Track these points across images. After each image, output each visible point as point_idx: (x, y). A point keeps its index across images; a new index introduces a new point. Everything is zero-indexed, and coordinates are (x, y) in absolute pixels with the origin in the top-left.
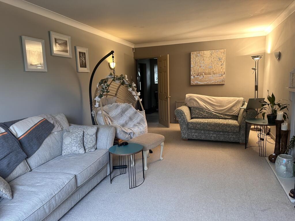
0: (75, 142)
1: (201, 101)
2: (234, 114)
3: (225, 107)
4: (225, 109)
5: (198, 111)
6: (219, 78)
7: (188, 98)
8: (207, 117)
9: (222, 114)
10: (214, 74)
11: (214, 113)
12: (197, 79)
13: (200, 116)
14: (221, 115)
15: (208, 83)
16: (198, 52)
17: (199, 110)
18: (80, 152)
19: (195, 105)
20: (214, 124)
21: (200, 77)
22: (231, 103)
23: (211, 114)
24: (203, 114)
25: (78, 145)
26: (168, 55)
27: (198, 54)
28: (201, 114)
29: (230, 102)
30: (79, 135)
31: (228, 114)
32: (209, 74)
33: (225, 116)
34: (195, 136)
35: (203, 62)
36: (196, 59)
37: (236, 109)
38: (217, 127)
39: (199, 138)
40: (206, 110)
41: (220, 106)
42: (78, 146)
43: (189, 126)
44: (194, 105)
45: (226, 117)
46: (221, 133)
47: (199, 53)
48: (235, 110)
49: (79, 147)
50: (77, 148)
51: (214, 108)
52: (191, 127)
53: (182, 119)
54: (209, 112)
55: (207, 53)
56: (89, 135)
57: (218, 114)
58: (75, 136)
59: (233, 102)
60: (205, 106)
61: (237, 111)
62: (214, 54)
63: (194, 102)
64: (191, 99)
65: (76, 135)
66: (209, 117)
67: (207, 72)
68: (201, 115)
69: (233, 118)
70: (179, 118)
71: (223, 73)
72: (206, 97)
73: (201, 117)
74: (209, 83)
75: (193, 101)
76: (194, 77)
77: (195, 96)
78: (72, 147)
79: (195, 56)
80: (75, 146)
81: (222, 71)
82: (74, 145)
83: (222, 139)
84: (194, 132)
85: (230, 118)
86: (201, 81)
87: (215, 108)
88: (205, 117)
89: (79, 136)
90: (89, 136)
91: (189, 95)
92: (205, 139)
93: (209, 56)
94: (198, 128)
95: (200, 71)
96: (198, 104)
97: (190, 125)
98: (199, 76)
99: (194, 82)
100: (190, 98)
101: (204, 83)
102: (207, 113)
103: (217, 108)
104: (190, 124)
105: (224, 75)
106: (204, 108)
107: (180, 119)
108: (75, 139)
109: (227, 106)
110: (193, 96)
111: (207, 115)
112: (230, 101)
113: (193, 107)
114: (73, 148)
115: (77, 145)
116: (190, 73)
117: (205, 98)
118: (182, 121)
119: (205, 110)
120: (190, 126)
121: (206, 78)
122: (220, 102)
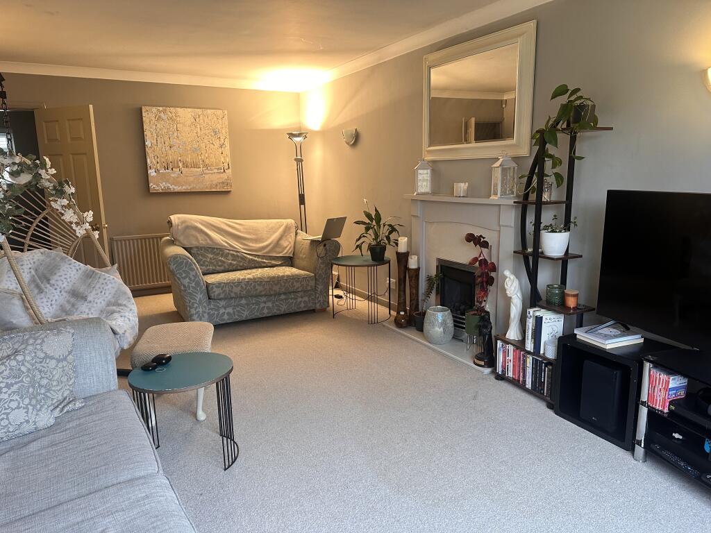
0: (14, 392)
1: (213, 230)
2: (286, 253)
3: (266, 240)
4: (267, 246)
5: (211, 256)
6: (219, 176)
7: (178, 225)
8: (234, 267)
9: (263, 257)
10: (206, 166)
11: (248, 256)
12: (164, 178)
13: (218, 268)
14: (263, 259)
15: (193, 188)
16: (161, 109)
17: (213, 253)
18: (41, 424)
19: (202, 241)
20: (268, 280)
21: (174, 173)
22: (274, 232)
23: (244, 258)
24: (224, 262)
25: (30, 400)
26: (91, 106)
27: (162, 115)
28: (221, 261)
29: (273, 230)
30: (23, 364)
31: (274, 255)
32: (196, 166)
33: (271, 260)
34: (226, 315)
35: (175, 134)
36: (158, 126)
37: (288, 243)
38: (276, 285)
39: (237, 318)
40: (231, 252)
41: (256, 241)
42: (30, 404)
43: (214, 292)
44: (199, 242)
45: (273, 262)
46: (283, 297)
47: (164, 112)
48: (286, 247)
49: (34, 407)
50: (27, 412)
51: (247, 245)
52: (219, 294)
53: (193, 278)
54: (238, 256)
55: (185, 114)
56: (52, 358)
57: (256, 259)
58: (5, 373)
59: (278, 229)
60: (227, 243)
61: (290, 248)
62: (201, 118)
63: (198, 235)
64: (187, 227)
65: (11, 369)
66: (239, 268)
67: (189, 160)
68: (220, 263)
69: (285, 263)
70: (185, 278)
71: (226, 165)
72: (220, 221)
73: (222, 268)
74: (197, 187)
75: (194, 232)
76: (157, 171)
77: (195, 219)
78: (8, 414)
79: (153, 119)
80: (18, 408)
81: (222, 159)
82: (14, 405)
83: (284, 308)
84: (223, 306)
85: (280, 263)
86: (175, 183)
87: (249, 246)
88: (231, 268)
89: (23, 369)
90: (53, 363)
91: (179, 218)
92: (249, 318)
93: (189, 123)
94: (235, 293)
95: (170, 158)
96: (208, 240)
97: (216, 291)
98: (170, 171)
99: (158, 185)
100: (184, 225)
101: (184, 187)
102: (235, 257)
103: (251, 244)
104: (215, 289)
105: (230, 170)
106: (225, 246)
107: (187, 280)
108: (12, 385)
109: (269, 238)
110: (191, 220)
111: (235, 263)
112: (272, 228)
113: (197, 247)
114: (11, 417)
115: (27, 401)
116: (146, 162)
117: (218, 222)
118: (193, 285)
119: (228, 251)
120: (216, 293)
121: (187, 176)
122: (254, 231)
